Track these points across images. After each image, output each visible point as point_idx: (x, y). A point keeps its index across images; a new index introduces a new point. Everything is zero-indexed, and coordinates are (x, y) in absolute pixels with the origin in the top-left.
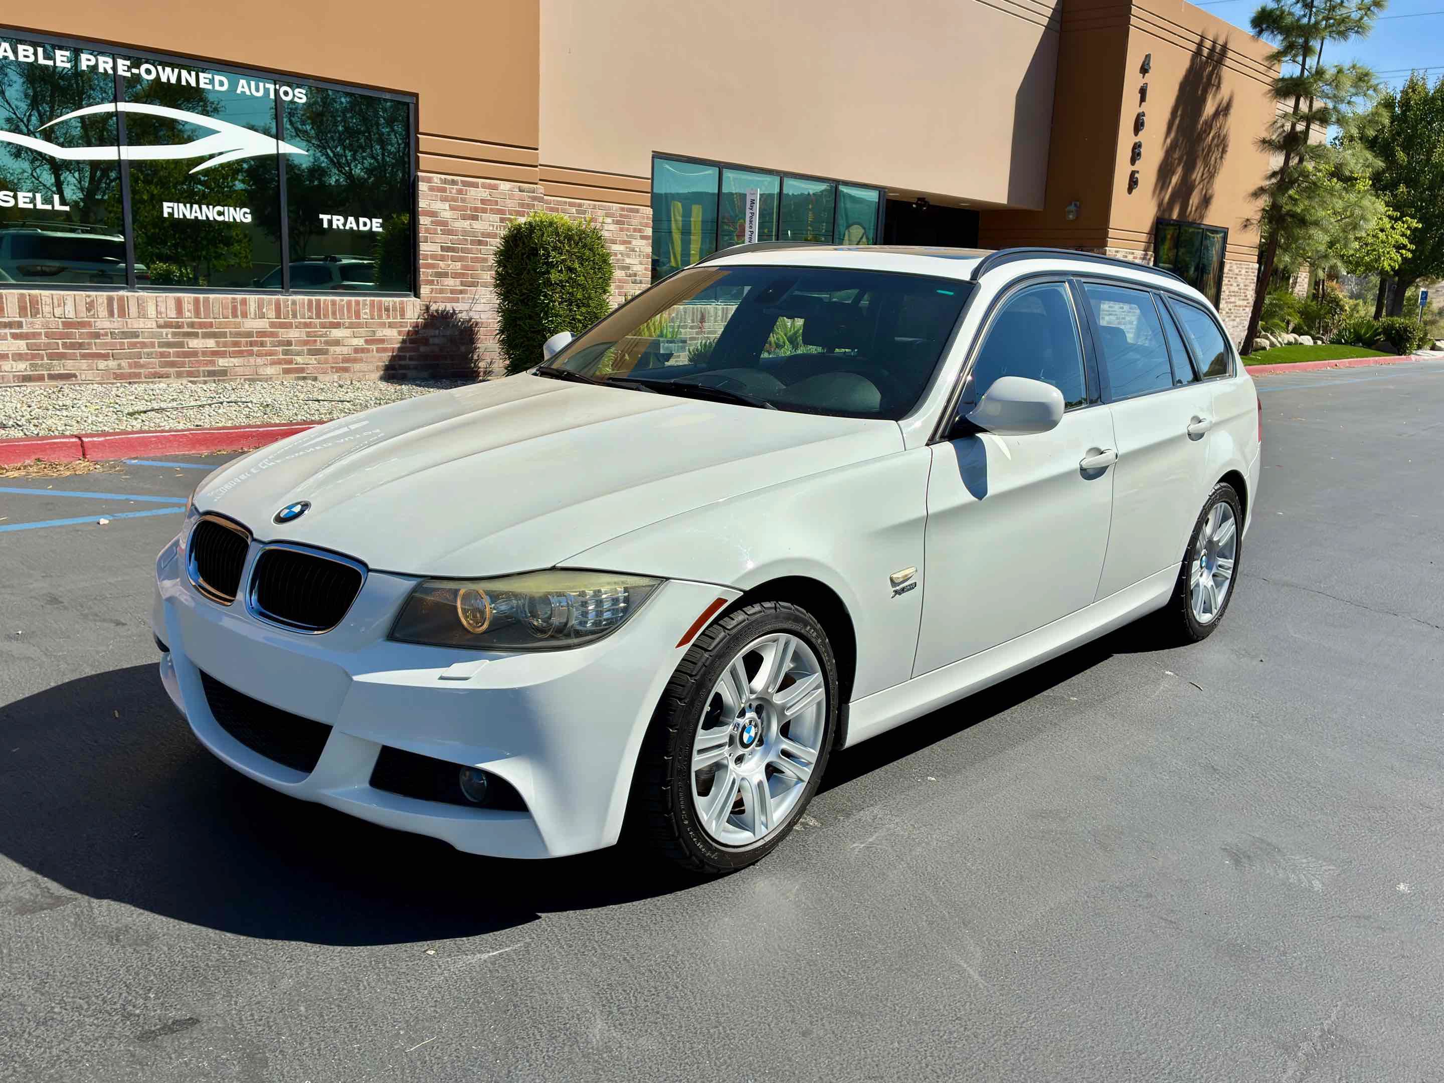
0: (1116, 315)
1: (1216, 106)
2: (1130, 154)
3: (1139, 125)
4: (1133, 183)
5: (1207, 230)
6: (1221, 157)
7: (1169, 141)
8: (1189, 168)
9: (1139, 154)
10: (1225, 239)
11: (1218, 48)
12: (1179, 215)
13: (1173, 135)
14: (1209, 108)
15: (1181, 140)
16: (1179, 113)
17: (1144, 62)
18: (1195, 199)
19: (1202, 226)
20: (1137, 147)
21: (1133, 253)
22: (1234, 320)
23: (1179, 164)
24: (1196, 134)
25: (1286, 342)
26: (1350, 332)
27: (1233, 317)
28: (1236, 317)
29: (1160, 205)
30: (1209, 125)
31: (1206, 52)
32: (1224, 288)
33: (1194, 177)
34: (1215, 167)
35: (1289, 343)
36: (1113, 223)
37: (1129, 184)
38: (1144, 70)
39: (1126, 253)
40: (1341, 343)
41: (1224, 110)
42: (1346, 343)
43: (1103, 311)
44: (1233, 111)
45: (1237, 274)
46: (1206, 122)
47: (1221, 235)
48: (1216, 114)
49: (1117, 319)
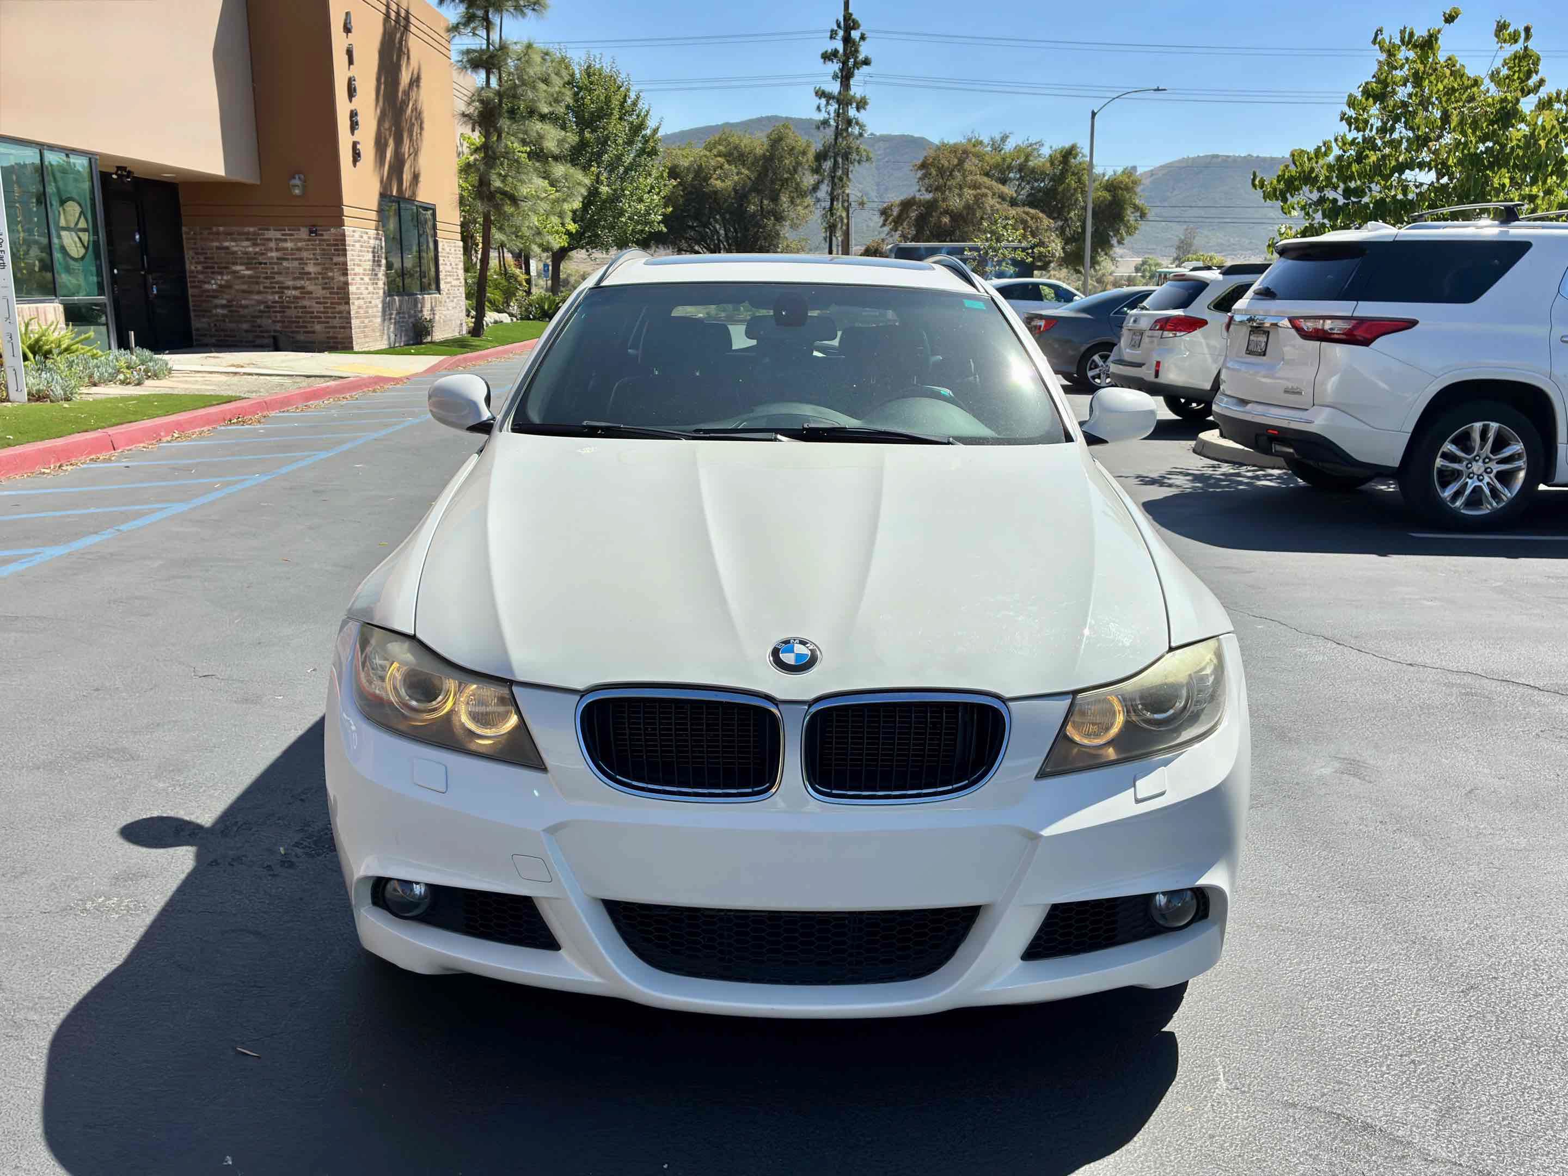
0: (363, 299)
1: (410, 76)
2: (349, 123)
3: (351, 92)
4: (356, 156)
5: (421, 207)
6: (421, 134)
7: (378, 111)
8: (399, 142)
9: (357, 123)
10: (434, 215)
11: (403, 13)
12: (397, 191)
13: (381, 103)
14: (405, 78)
15: (387, 108)
16: (383, 80)
17: (346, 20)
18: (407, 177)
19: (416, 203)
20: (353, 114)
21: (367, 233)
22: (453, 301)
23: (390, 136)
24: (398, 105)
25: (492, 321)
26: (536, 308)
27: (451, 298)
28: (454, 297)
29: (382, 181)
30: (407, 93)
31: (393, 15)
32: (441, 268)
33: (403, 150)
34: (417, 145)
35: (496, 322)
36: (346, 200)
37: (354, 157)
38: (347, 30)
39: (362, 232)
40: (529, 319)
41: (416, 81)
42: (535, 318)
43: (352, 293)
44: (423, 83)
45: (448, 253)
46: (404, 92)
47: (431, 211)
48: (411, 84)
49: (365, 303)
